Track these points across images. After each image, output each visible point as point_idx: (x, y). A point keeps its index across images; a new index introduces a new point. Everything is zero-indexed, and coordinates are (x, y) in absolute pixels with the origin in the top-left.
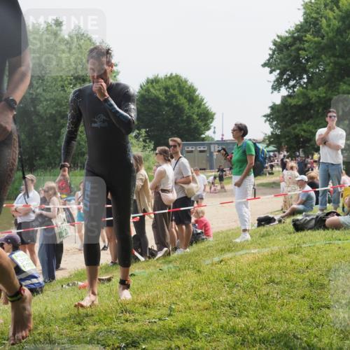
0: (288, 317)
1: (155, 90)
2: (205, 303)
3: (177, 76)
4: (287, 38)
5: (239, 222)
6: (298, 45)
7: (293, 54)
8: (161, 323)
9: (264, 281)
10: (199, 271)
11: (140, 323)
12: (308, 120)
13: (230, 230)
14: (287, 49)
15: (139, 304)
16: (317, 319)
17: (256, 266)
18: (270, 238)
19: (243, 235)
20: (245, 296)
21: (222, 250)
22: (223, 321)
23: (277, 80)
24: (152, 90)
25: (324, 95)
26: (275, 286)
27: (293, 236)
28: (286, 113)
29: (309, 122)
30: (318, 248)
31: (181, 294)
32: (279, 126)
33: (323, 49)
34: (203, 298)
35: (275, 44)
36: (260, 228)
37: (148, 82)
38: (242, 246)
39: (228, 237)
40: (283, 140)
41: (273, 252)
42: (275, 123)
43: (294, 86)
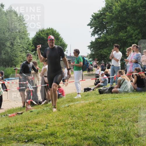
0: (95, 129)
1: (43, 34)
2: (61, 123)
3: (52, 29)
4: (98, 14)
5: (76, 90)
6: (103, 16)
7: (101, 20)
8: (43, 131)
9: (86, 114)
10: (59, 110)
11: (34, 132)
12: (106, 48)
13: (73, 93)
14: (98, 18)
15: (34, 123)
16: (107, 130)
17: (82, 108)
18: (89, 97)
19: (78, 95)
20: (78, 120)
21: (69, 102)
22: (69, 131)
23: (93, 31)
24: (41, 34)
25: (113, 38)
26: (91, 116)
27: (98, 96)
28: (97, 45)
29: (107, 48)
30: (109, 101)
31: (51, 120)
32: (94, 50)
33: (113, 19)
34: (61, 121)
35: (92, 17)
36: (85, 92)
37: (39, 31)
38: (78, 100)
39: (72, 96)
40: (96, 56)
41: (90, 103)
42: (92, 49)
43: (100, 34)
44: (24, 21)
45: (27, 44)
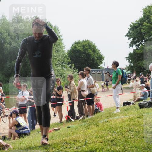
0: (137, 146)
1: (78, 47)
2: (100, 140)
3: (88, 41)
4: (136, 24)
6: (140, 27)
7: (139, 31)
8: (82, 148)
9: (127, 130)
10: (98, 126)
11: (72, 149)
13: (111, 108)
14: (136, 29)
15: (72, 140)
16: (150, 147)
17: (122, 123)
18: (129, 111)
19: (117, 110)
20: (118, 137)
21: (108, 117)
22: (109, 148)
23: (132, 42)
24: (77, 47)
26: (131, 132)
27: (139, 110)
28: (135, 56)
31: (90, 136)
32: (132, 62)
33: (151, 28)
34: (100, 137)
35: (130, 27)
36: (125, 107)
37: (75, 43)
38: (117, 115)
39: (110, 111)
40: (134, 68)
41: (130, 117)
42: (130, 61)
43: (139, 45)
44: (59, 33)
45: (62, 57)
